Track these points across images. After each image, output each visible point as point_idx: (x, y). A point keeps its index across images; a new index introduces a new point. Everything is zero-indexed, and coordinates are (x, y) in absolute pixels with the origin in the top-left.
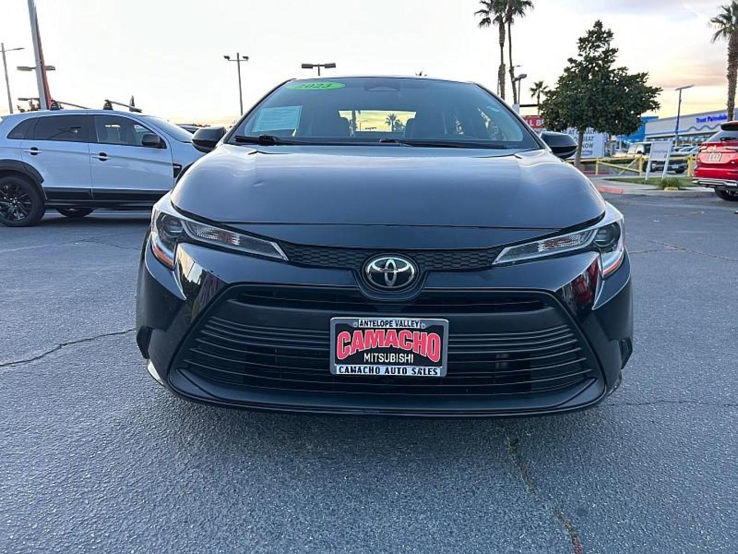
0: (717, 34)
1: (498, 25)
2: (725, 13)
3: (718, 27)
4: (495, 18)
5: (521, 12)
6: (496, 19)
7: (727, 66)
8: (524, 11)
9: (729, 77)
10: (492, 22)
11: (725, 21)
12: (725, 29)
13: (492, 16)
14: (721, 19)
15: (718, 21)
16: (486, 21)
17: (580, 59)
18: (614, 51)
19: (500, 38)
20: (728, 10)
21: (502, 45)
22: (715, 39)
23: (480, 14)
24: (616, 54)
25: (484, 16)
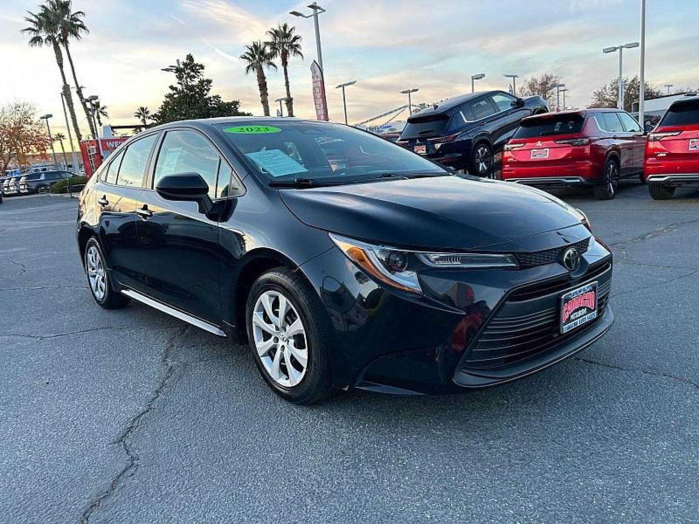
0: (248, 68)
1: (52, 46)
2: (250, 51)
3: (246, 63)
4: (46, 37)
5: (76, 35)
6: (47, 39)
7: (260, 94)
8: (79, 33)
9: (263, 102)
10: (44, 41)
11: (251, 58)
12: (252, 65)
13: (43, 35)
14: (248, 56)
15: (245, 58)
16: (36, 40)
17: (179, 87)
18: (209, 82)
19: (57, 58)
20: (251, 49)
21: (61, 65)
22: (247, 71)
23: (28, 31)
24: (211, 84)
25: (33, 35)
